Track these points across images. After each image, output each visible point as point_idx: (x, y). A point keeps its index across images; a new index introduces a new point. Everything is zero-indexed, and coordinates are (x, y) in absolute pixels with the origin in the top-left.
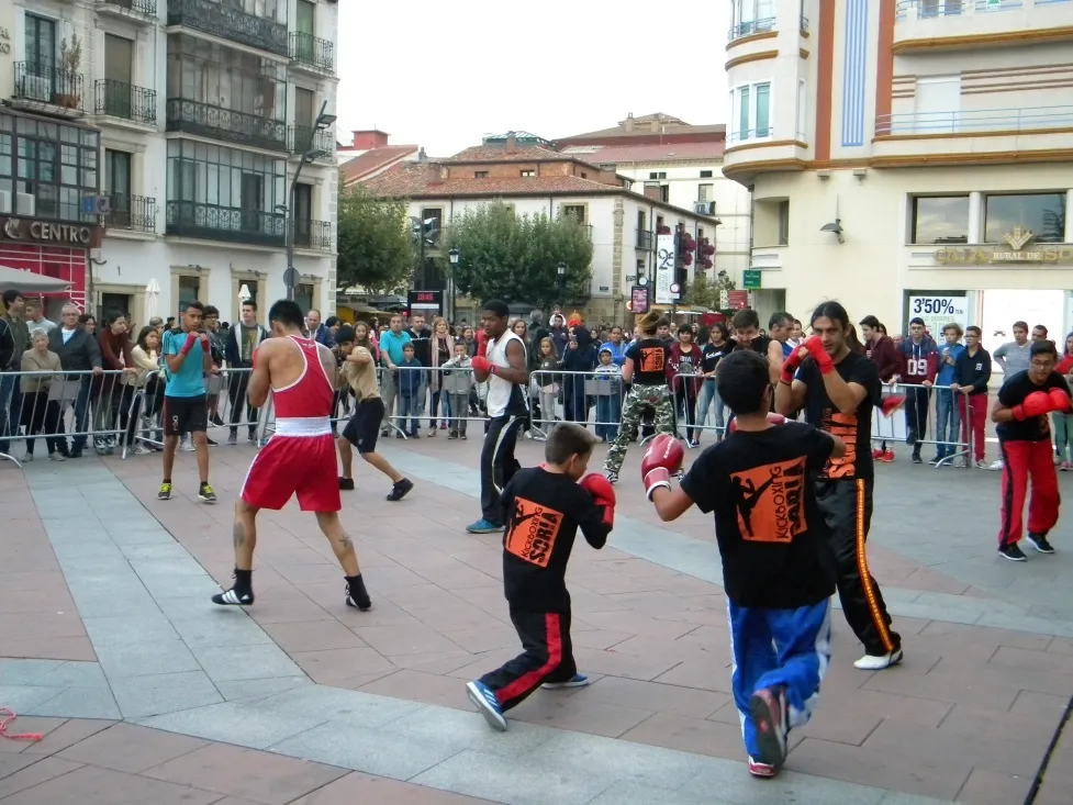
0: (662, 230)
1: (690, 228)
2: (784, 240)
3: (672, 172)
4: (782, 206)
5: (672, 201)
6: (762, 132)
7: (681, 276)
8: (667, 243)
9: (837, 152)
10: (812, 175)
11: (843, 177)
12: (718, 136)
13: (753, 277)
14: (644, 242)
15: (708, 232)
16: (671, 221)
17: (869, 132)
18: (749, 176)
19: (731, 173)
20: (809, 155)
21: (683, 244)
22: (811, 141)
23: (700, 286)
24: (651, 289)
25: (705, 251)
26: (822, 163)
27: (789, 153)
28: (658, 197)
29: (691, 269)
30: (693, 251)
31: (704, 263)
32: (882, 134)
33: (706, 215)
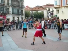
0: (49, 12)
1: (52, 12)
2: (59, 13)
3: (50, 8)
4: (58, 10)
5: (50, 10)
6: (57, 5)
7: (51, 16)
8: (50, 14)
9: (63, 6)
10: (61, 8)
11: (63, 8)
12: (53, 5)
13: (56, 16)
14: (48, 14)
15: (53, 13)
16: (50, 12)
17: (65, 4)
18: (56, 8)
19: (54, 8)
20: (60, 6)
21: (51, 14)
22: (61, 5)
25: (53, 14)
26: (61, 7)
28: (49, 10)
29: (52, 15)
30: (52, 14)
31: (53, 15)
33: (53, 11)
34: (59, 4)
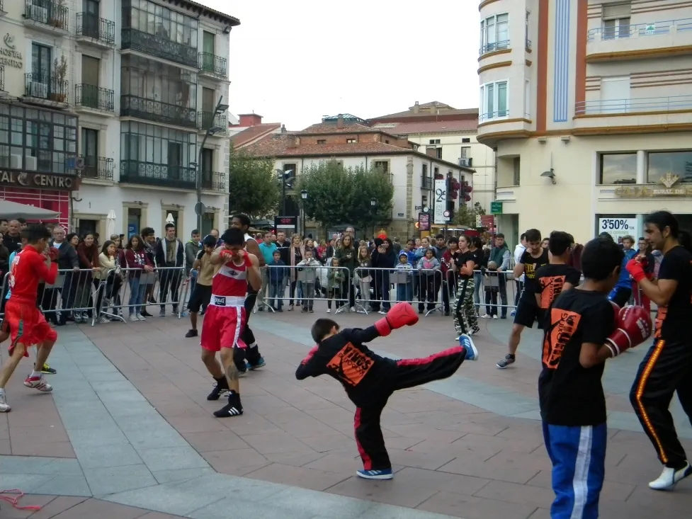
0: (438, 176)
1: (456, 175)
2: (517, 183)
3: (444, 139)
4: (516, 161)
5: (445, 158)
6: (502, 113)
7: (450, 206)
8: (441, 185)
9: (551, 125)
10: (535, 141)
11: (555, 142)
12: (472, 116)
13: (497, 206)
14: (426, 185)
15: (467, 178)
16: (444, 171)
17: (571, 113)
18: (493, 141)
19: (483, 140)
20: (533, 128)
21: (451, 185)
22: (534, 118)
23: (463, 212)
24: (431, 215)
25: (466, 190)
26: (541, 133)
27: (520, 126)
28: (435, 156)
29: (457, 202)
30: (458, 190)
31: (465, 197)
32: (580, 114)
33: (466, 167)
34: (519, 106)
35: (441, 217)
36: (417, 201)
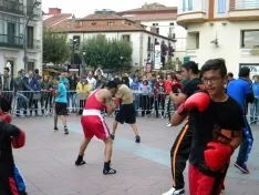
0: (157, 43)
1: (166, 43)
3: (160, 23)
4: (197, 35)
5: (160, 34)
6: (190, 9)
7: (163, 60)
8: (158, 48)
9: (216, 16)
10: (208, 24)
11: (218, 24)
12: (174, 11)
13: (187, 59)
14: (150, 48)
15: (172, 44)
16: (160, 40)
17: (228, 8)
18: (186, 24)
19: (180, 23)
20: (207, 17)
21: (163, 48)
22: (207, 12)
23: (170, 63)
24: (152, 64)
25: (172, 51)
26: (211, 20)
27: (200, 16)
28: (155, 32)
29: (166, 57)
30: (167, 51)
31: (171, 55)
32: (232, 9)
33: (172, 39)
34: (199, 5)
35: (158, 65)
36: (145, 56)
